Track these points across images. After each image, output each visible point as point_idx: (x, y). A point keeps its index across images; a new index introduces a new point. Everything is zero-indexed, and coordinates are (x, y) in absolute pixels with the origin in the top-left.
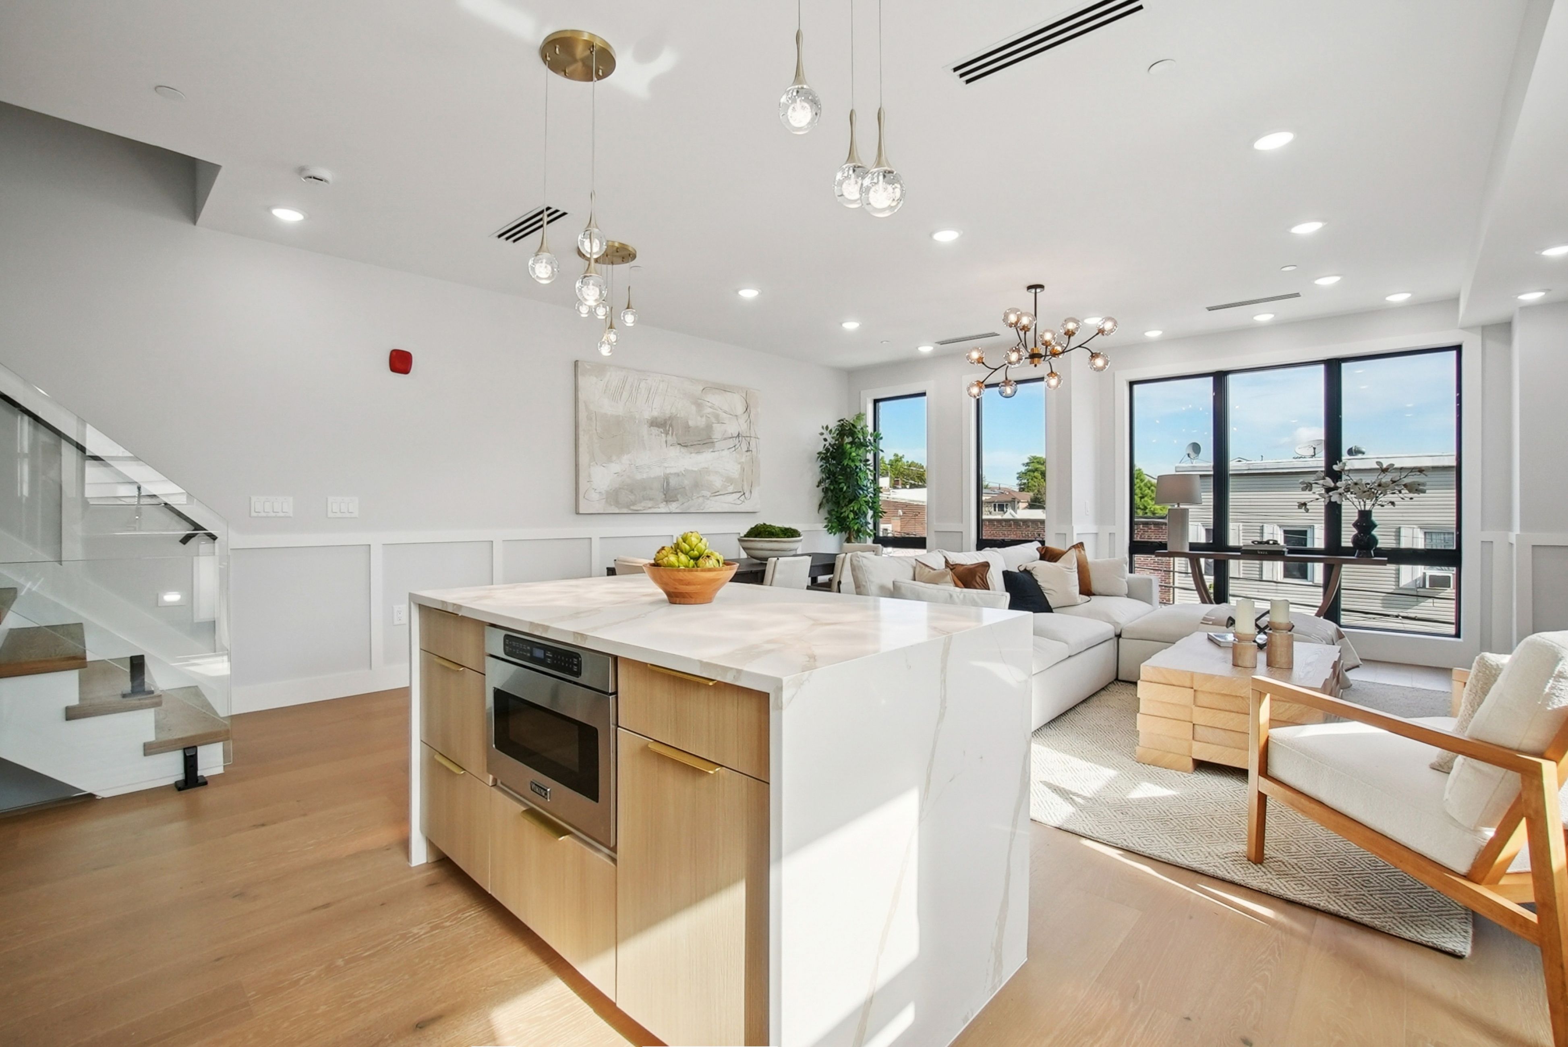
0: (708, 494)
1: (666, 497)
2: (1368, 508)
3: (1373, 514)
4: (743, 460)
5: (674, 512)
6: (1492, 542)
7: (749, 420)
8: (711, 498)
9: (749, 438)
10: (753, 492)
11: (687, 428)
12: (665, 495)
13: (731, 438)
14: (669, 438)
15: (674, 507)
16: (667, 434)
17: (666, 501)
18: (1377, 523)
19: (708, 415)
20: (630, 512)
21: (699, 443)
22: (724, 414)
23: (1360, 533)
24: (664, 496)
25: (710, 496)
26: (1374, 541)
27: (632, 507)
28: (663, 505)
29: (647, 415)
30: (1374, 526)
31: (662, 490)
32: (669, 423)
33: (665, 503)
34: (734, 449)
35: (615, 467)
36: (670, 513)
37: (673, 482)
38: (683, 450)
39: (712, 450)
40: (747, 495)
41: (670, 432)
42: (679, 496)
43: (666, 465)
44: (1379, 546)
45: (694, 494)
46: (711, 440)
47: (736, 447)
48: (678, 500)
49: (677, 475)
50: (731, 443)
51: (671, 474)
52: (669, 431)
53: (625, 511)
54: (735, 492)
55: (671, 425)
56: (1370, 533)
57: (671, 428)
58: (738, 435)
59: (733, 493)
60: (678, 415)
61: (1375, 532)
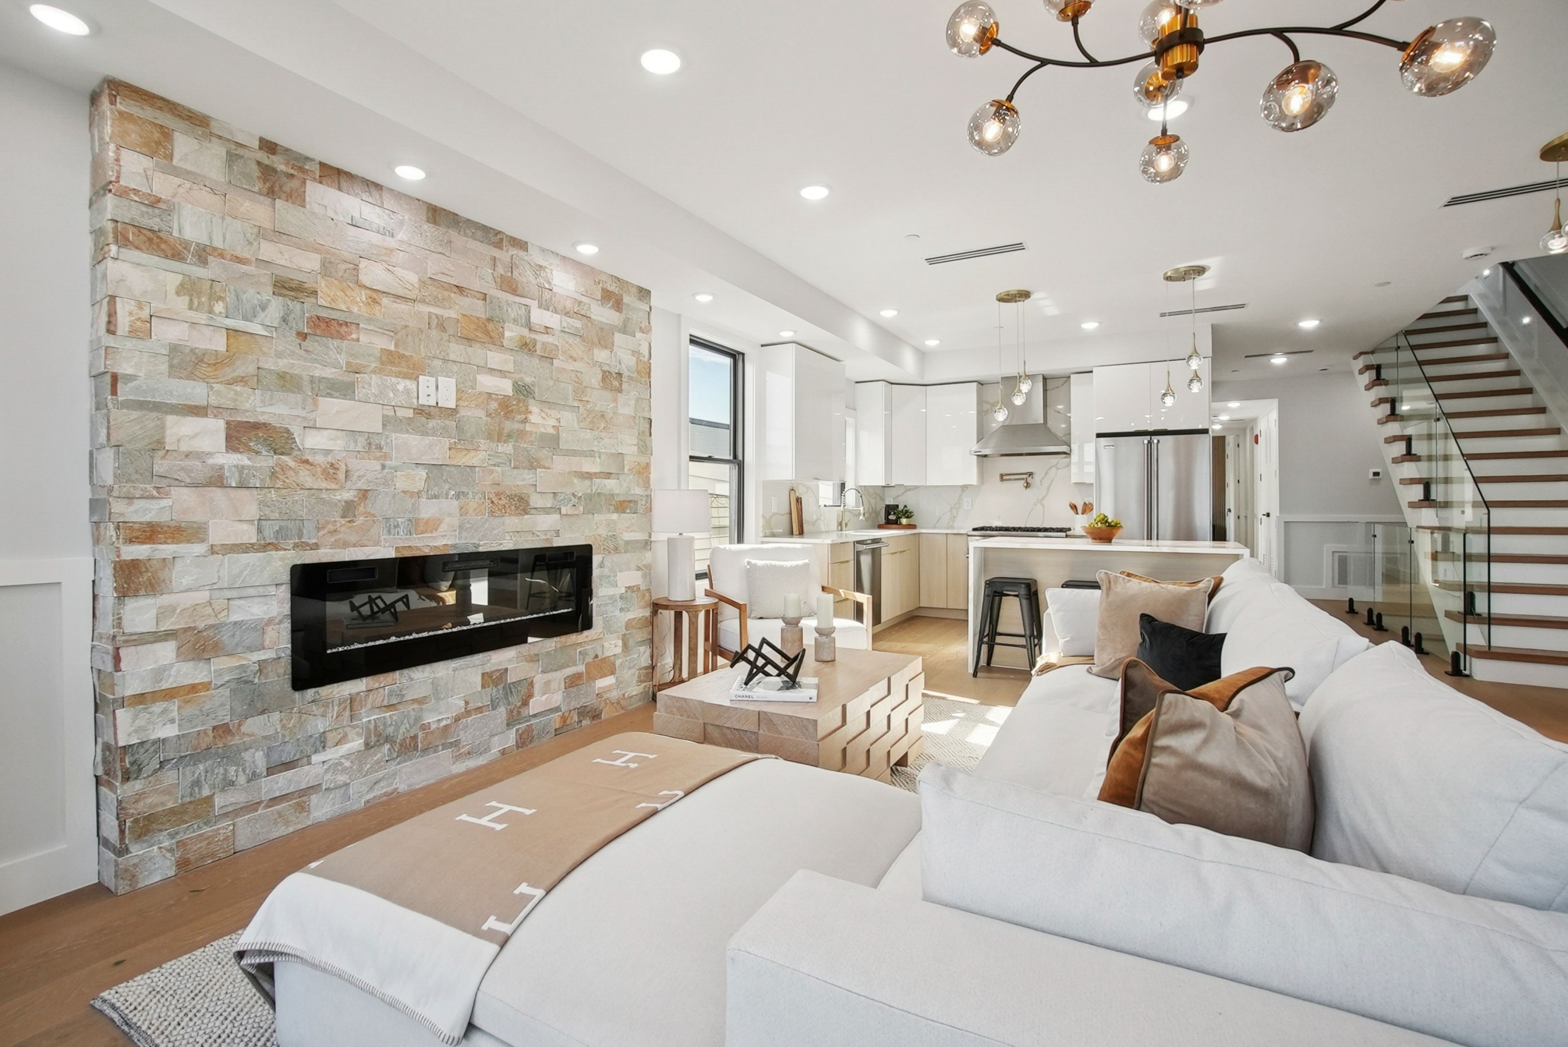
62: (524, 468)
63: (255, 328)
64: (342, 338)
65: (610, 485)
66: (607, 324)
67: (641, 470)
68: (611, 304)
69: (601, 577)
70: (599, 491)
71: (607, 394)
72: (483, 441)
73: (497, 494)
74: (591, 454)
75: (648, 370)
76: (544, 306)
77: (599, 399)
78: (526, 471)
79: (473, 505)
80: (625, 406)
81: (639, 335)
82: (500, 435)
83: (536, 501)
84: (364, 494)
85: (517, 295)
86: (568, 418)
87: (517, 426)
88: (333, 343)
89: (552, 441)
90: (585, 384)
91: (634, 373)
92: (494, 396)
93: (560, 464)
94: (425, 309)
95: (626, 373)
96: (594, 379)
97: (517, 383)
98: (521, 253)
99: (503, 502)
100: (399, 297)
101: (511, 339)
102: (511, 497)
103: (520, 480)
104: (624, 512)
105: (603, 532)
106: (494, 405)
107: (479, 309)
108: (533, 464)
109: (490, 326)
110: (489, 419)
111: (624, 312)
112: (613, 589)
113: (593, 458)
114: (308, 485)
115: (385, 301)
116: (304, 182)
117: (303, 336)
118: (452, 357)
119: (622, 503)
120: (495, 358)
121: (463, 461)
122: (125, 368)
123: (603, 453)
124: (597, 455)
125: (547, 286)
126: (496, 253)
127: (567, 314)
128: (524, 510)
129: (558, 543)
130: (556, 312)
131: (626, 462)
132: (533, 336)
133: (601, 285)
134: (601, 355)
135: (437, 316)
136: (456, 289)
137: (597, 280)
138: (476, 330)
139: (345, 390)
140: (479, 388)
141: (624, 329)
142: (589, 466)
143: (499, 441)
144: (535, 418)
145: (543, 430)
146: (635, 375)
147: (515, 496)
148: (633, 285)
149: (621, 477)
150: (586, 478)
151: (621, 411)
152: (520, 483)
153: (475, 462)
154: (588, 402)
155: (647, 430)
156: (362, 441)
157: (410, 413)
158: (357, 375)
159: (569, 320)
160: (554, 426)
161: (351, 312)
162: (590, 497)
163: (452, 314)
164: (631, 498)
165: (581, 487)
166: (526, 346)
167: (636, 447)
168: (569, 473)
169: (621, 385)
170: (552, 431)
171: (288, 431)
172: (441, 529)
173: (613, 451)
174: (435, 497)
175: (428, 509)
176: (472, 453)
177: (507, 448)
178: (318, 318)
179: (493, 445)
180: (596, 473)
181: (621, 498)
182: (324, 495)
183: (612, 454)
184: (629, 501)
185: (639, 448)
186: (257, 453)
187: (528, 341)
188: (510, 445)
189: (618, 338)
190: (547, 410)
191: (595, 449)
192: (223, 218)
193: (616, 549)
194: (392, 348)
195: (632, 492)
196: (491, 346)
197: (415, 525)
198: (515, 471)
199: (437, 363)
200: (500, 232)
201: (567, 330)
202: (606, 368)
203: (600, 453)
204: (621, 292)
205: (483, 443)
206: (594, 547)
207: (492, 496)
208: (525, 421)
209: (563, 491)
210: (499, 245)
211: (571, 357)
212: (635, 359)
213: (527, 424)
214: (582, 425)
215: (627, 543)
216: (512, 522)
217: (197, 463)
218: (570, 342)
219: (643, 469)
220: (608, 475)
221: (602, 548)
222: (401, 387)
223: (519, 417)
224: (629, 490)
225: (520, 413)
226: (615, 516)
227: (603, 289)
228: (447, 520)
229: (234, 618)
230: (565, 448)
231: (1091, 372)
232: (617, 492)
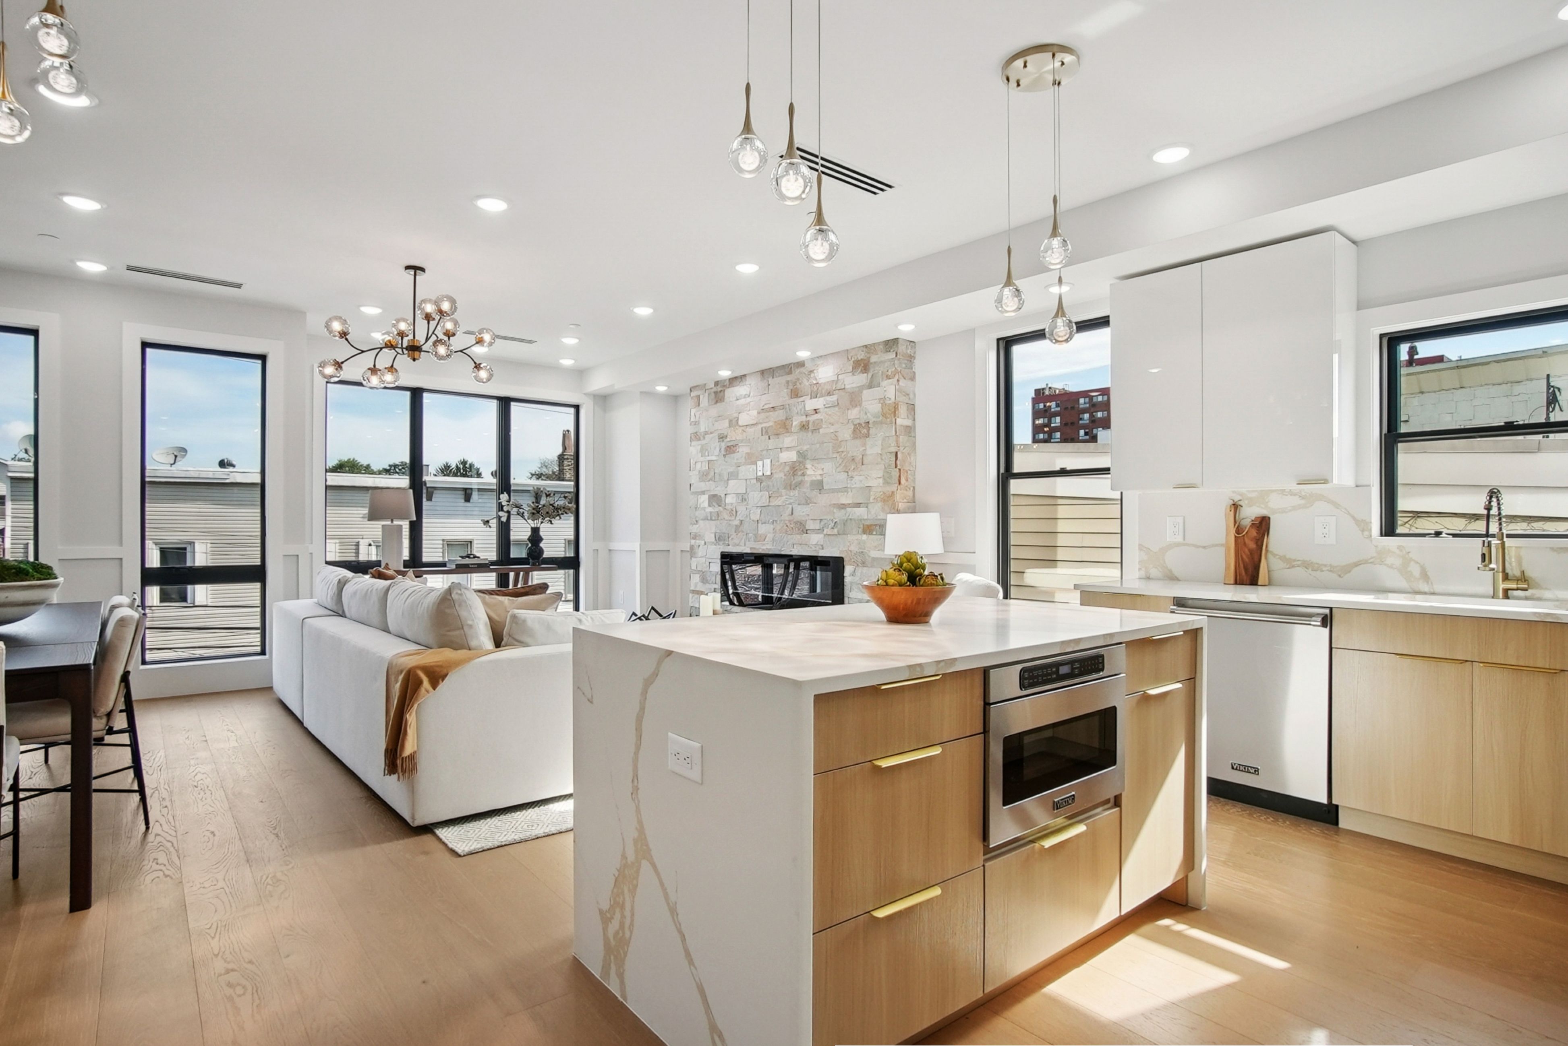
2: (538, 526)
3: (541, 530)
6: (597, 550)
18: (543, 537)
23: (532, 546)
26: (541, 551)
30: (541, 539)
44: (544, 556)
56: (539, 546)
61: (541, 545)
62: (804, 504)
63: (714, 458)
64: (734, 452)
65: (861, 512)
66: (856, 387)
67: (886, 498)
68: (860, 370)
69: (851, 583)
70: (850, 517)
71: (858, 442)
72: (783, 491)
73: (790, 521)
74: (845, 490)
75: (893, 410)
76: (814, 396)
77: (854, 448)
78: (805, 506)
79: (778, 527)
80: (874, 447)
81: (885, 383)
82: (791, 485)
83: (810, 525)
84: (741, 521)
85: (800, 397)
86: (828, 466)
87: (800, 479)
88: (732, 455)
89: (819, 486)
90: (840, 440)
91: (879, 417)
92: (787, 464)
93: (823, 500)
94: (760, 426)
95: (872, 420)
96: (846, 433)
97: (799, 452)
98: (802, 370)
99: (792, 526)
100: (752, 425)
101: (796, 426)
102: (796, 523)
103: (801, 512)
104: (872, 534)
105: (854, 548)
106: (787, 468)
107: (780, 415)
108: (807, 501)
109: (787, 422)
110: (785, 477)
111: (871, 370)
112: (861, 594)
113: (846, 493)
114: (726, 518)
115: (748, 429)
116: (724, 390)
117: (725, 456)
118: (770, 448)
119: (869, 526)
120: (788, 440)
121: (775, 503)
122: (692, 482)
123: (853, 488)
124: (849, 490)
125: (815, 382)
126: (789, 378)
127: (829, 394)
128: (802, 531)
129: (822, 553)
130: (822, 396)
131: (871, 493)
132: (808, 418)
133: (853, 359)
134: (854, 413)
135: (765, 428)
136: (772, 409)
137: (850, 358)
138: (780, 428)
139: (733, 475)
140: (782, 461)
141: (870, 386)
142: (845, 500)
143: (791, 489)
144: (809, 472)
145: (814, 478)
146: (881, 418)
147: (798, 522)
148: (879, 344)
149: (870, 506)
150: (843, 508)
151: (869, 452)
152: (801, 514)
153: (780, 503)
154: (842, 452)
155: (894, 462)
156: (740, 496)
157: (755, 481)
158: (739, 468)
159: (829, 398)
160: (821, 475)
161: (736, 440)
162: (845, 523)
163: (771, 424)
164: (878, 522)
165: (839, 515)
166: (804, 427)
167: (881, 479)
168: (830, 505)
169: (868, 431)
170: (819, 478)
171: (720, 496)
172: (766, 540)
173: (862, 486)
174: (765, 523)
175: (763, 529)
176: (779, 498)
177: (796, 492)
178: (728, 447)
179: (788, 492)
180: (849, 504)
181: (868, 523)
182: (731, 523)
183: (861, 488)
184: (875, 525)
185: (884, 479)
186: (715, 506)
187: (804, 423)
188: (797, 491)
189: (866, 394)
190: (817, 465)
191: (849, 486)
192: (708, 420)
193: (864, 564)
194: (749, 451)
195: (879, 517)
196: (788, 434)
197: (758, 538)
198: (799, 506)
199: (765, 452)
200: (790, 364)
201: (826, 406)
202: (856, 422)
203: (851, 488)
204: (868, 356)
205: (784, 492)
206: (845, 559)
207: (787, 522)
208: (803, 475)
209: (825, 518)
210: (790, 373)
211: (830, 424)
212: (880, 405)
213: (806, 477)
214: (838, 470)
215: (874, 559)
216: (796, 538)
217: (703, 512)
218: (830, 413)
219: (888, 497)
220: (858, 505)
221: (853, 560)
222: (751, 470)
223: (800, 473)
224: (876, 516)
225: (801, 470)
226: (864, 537)
227: (854, 362)
228: (768, 535)
229: (711, 570)
230: (826, 488)
232: (866, 517)
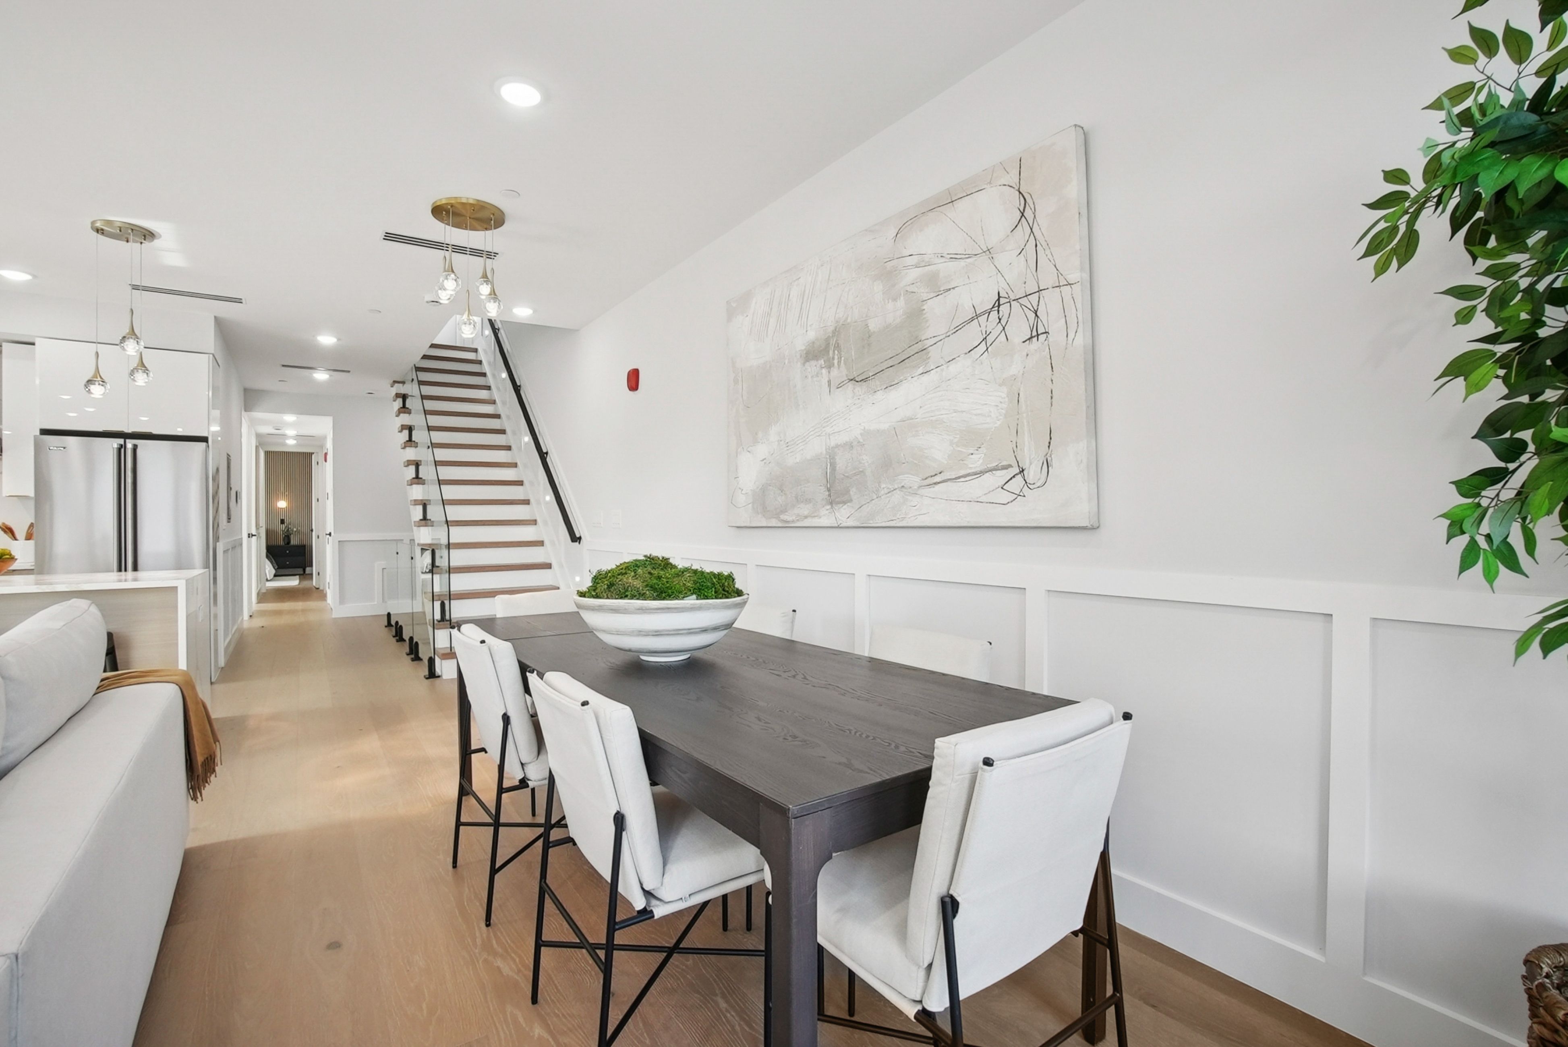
0: (912, 480)
1: (830, 495)
4: (1015, 369)
5: (844, 525)
7: (1032, 242)
8: (920, 492)
9: (1034, 299)
10: (1055, 463)
11: (867, 339)
12: (829, 490)
13: (972, 319)
14: (835, 372)
15: (843, 515)
16: (829, 366)
17: (831, 504)
19: (910, 289)
20: (780, 525)
21: (890, 363)
22: (953, 265)
24: (827, 493)
25: (920, 487)
27: (782, 517)
28: (825, 511)
29: (800, 345)
31: (825, 481)
32: (833, 342)
33: (829, 507)
34: (983, 347)
35: (762, 450)
36: (838, 527)
37: (841, 463)
38: (860, 389)
39: (921, 370)
40: (1033, 473)
41: (836, 362)
42: (853, 491)
43: (828, 430)
45: (883, 486)
46: (919, 346)
47: (990, 339)
48: (851, 501)
49: (849, 446)
50: (973, 333)
51: (837, 446)
52: (833, 358)
53: (774, 522)
54: (996, 469)
55: (837, 347)
57: (836, 352)
58: (998, 304)
59: (982, 473)
60: (849, 320)
231: (33, 344)
